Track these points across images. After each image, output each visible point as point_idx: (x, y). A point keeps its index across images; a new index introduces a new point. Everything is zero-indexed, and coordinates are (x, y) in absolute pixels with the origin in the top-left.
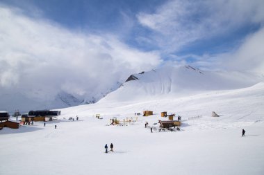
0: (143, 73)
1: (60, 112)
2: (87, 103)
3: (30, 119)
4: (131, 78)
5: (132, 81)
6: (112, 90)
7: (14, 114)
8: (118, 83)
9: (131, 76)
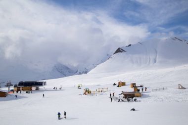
0: (130, 45)
1: (45, 83)
2: (80, 73)
3: (21, 88)
4: (119, 51)
5: (119, 53)
6: (102, 61)
7: (6, 84)
8: (108, 55)
9: (119, 48)
